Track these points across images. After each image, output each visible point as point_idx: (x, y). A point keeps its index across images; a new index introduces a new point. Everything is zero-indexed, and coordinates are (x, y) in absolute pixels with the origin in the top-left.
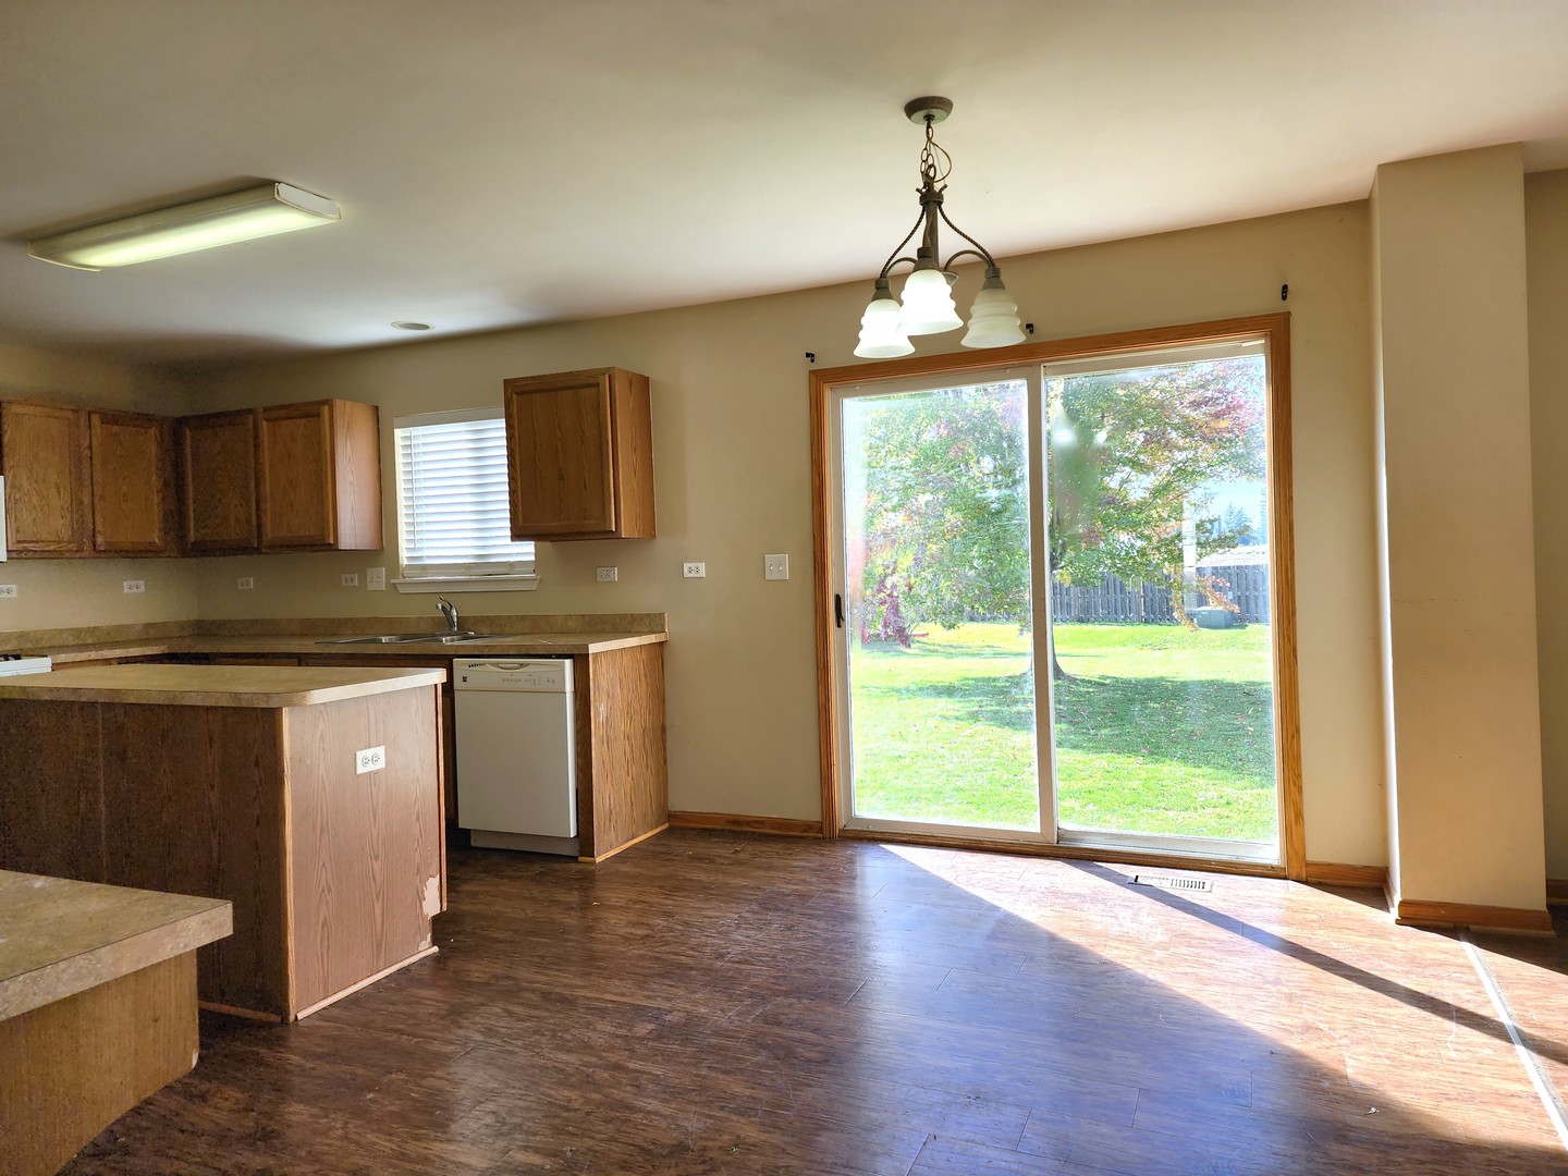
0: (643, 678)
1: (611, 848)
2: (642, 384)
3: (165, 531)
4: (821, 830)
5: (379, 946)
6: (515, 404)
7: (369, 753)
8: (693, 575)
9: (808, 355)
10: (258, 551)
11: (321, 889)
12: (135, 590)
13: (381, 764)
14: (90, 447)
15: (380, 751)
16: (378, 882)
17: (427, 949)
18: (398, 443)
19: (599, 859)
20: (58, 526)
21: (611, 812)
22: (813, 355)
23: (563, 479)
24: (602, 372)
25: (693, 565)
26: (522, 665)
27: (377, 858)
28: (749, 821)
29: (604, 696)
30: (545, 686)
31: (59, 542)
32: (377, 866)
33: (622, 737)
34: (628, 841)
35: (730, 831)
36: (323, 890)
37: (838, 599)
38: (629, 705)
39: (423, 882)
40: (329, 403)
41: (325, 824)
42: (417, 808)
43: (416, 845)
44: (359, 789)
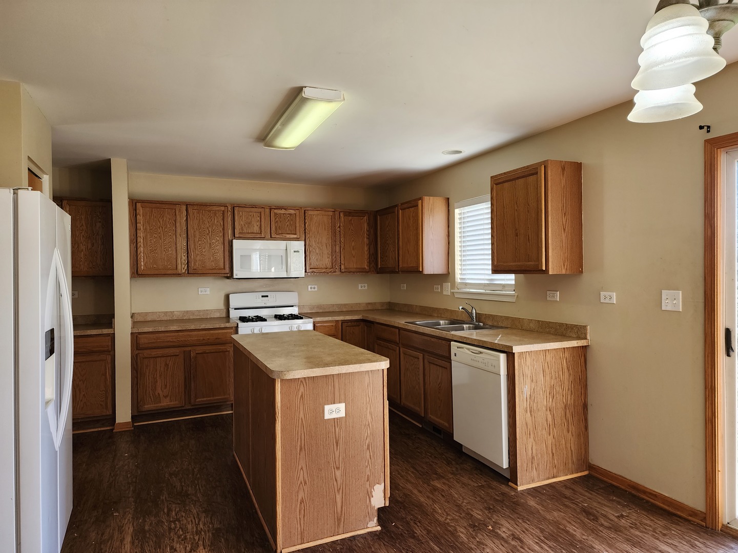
0: (566, 370)
1: (533, 481)
2: (577, 168)
3: (369, 263)
4: (704, 519)
5: (339, 520)
6: (495, 190)
7: (333, 407)
8: (607, 301)
9: (701, 128)
10: (398, 273)
11: (299, 482)
12: (363, 288)
13: (342, 414)
14: (340, 227)
15: (342, 406)
16: (339, 482)
17: (373, 526)
18: (457, 216)
19: (520, 488)
20: (326, 261)
21: (533, 458)
22: (709, 127)
23: (517, 236)
24: (540, 164)
25: (607, 294)
26: (481, 353)
27: (338, 468)
28: (645, 491)
29: (528, 381)
30: (490, 369)
31: (326, 268)
32: (338, 473)
33: (544, 409)
34: (548, 478)
35: (630, 493)
36: (301, 483)
37: (728, 333)
38: (552, 387)
39: (372, 486)
40: (421, 199)
41: (303, 445)
42: (367, 442)
43: (367, 464)
44: (326, 428)
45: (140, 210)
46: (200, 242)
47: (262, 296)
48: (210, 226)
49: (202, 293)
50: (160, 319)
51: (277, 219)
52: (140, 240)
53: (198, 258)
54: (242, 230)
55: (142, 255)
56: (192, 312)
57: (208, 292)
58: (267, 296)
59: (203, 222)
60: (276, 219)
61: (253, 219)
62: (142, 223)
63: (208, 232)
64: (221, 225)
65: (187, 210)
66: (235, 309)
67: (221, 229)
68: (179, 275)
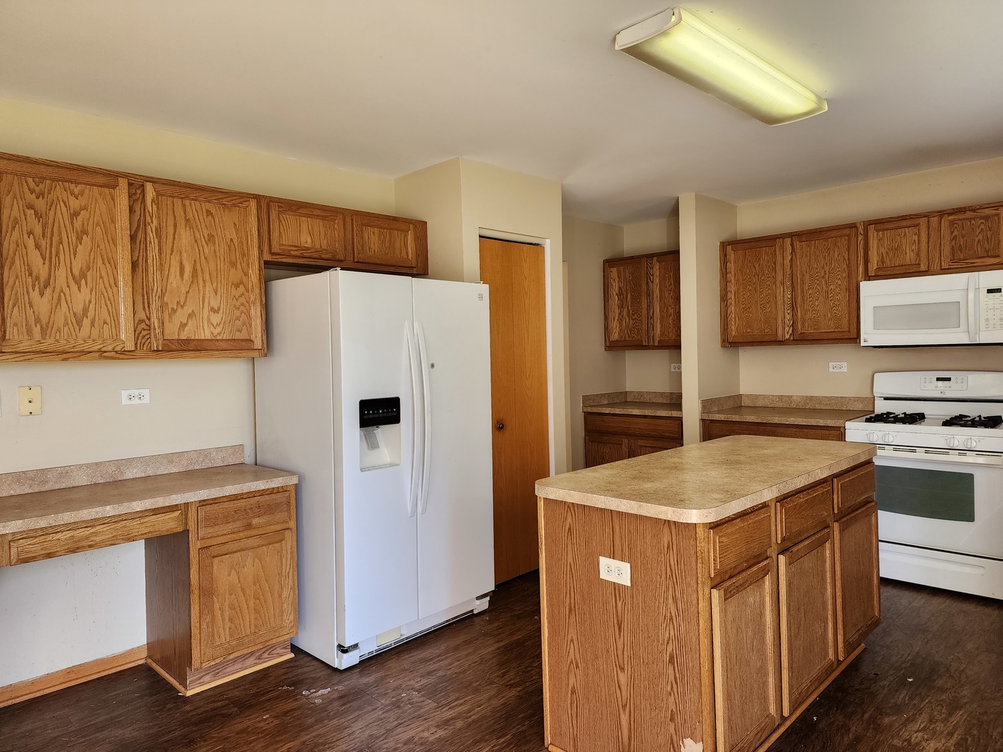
7: (612, 563)
11: (569, 660)
13: (626, 581)
15: (626, 568)
16: (624, 693)
27: (622, 669)
36: (572, 663)
39: (680, 736)
41: (573, 606)
42: (670, 650)
43: (669, 689)
44: (603, 594)
45: (731, 256)
46: (811, 291)
47: (938, 379)
48: (827, 264)
49: (833, 371)
50: (773, 406)
51: (956, 233)
52: (731, 296)
53: (809, 315)
54: (883, 263)
55: (733, 316)
56: (819, 399)
57: (845, 370)
58: (949, 379)
59: (815, 259)
60: (952, 233)
61: (904, 241)
62: (733, 273)
63: (823, 274)
64: (844, 259)
65: (792, 245)
66: (886, 399)
67: (845, 266)
68: (782, 343)
